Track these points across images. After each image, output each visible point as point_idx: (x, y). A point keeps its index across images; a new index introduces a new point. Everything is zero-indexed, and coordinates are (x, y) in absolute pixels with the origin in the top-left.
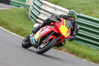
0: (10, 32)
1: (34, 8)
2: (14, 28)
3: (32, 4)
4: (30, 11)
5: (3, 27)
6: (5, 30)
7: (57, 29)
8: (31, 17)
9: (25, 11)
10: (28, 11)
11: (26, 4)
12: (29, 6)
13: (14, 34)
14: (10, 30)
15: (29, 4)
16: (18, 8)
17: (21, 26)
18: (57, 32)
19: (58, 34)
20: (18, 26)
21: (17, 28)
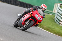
1: (58, 15)
4: (55, 17)
8: (56, 20)
9: (52, 17)
10: (54, 17)
11: (53, 12)
12: (55, 14)
15: (55, 12)
16: (48, 14)
21: (47, 27)
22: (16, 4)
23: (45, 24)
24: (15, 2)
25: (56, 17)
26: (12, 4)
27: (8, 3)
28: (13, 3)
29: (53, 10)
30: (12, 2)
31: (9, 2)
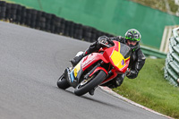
0: (130, 101)
1: (174, 59)
2: (138, 94)
3: (171, 51)
4: (166, 63)
5: (118, 93)
6: (121, 97)
7: (107, 56)
8: (169, 75)
9: (157, 64)
10: (164, 64)
11: (161, 51)
12: (166, 55)
13: (137, 105)
14: (131, 97)
15: (165, 52)
17: (150, 90)
18: (107, 62)
19: (108, 65)
20: (145, 91)
21: (143, 94)
22: (54, 28)
23: (135, 86)
24: (52, 24)
25: (167, 66)
26: (41, 29)
27: (31, 26)
28: (44, 25)
29: (159, 47)
30: (42, 22)
31: (32, 21)
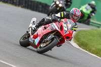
23: (92, 44)
28: (41, 9)
